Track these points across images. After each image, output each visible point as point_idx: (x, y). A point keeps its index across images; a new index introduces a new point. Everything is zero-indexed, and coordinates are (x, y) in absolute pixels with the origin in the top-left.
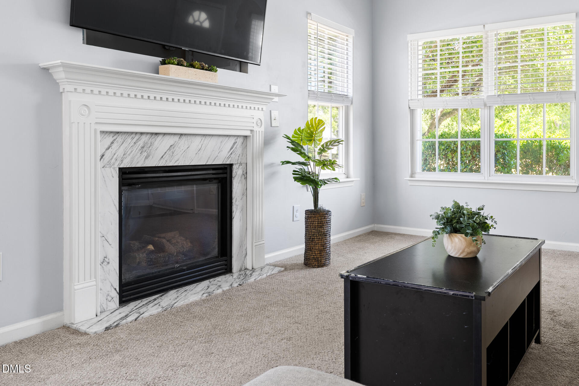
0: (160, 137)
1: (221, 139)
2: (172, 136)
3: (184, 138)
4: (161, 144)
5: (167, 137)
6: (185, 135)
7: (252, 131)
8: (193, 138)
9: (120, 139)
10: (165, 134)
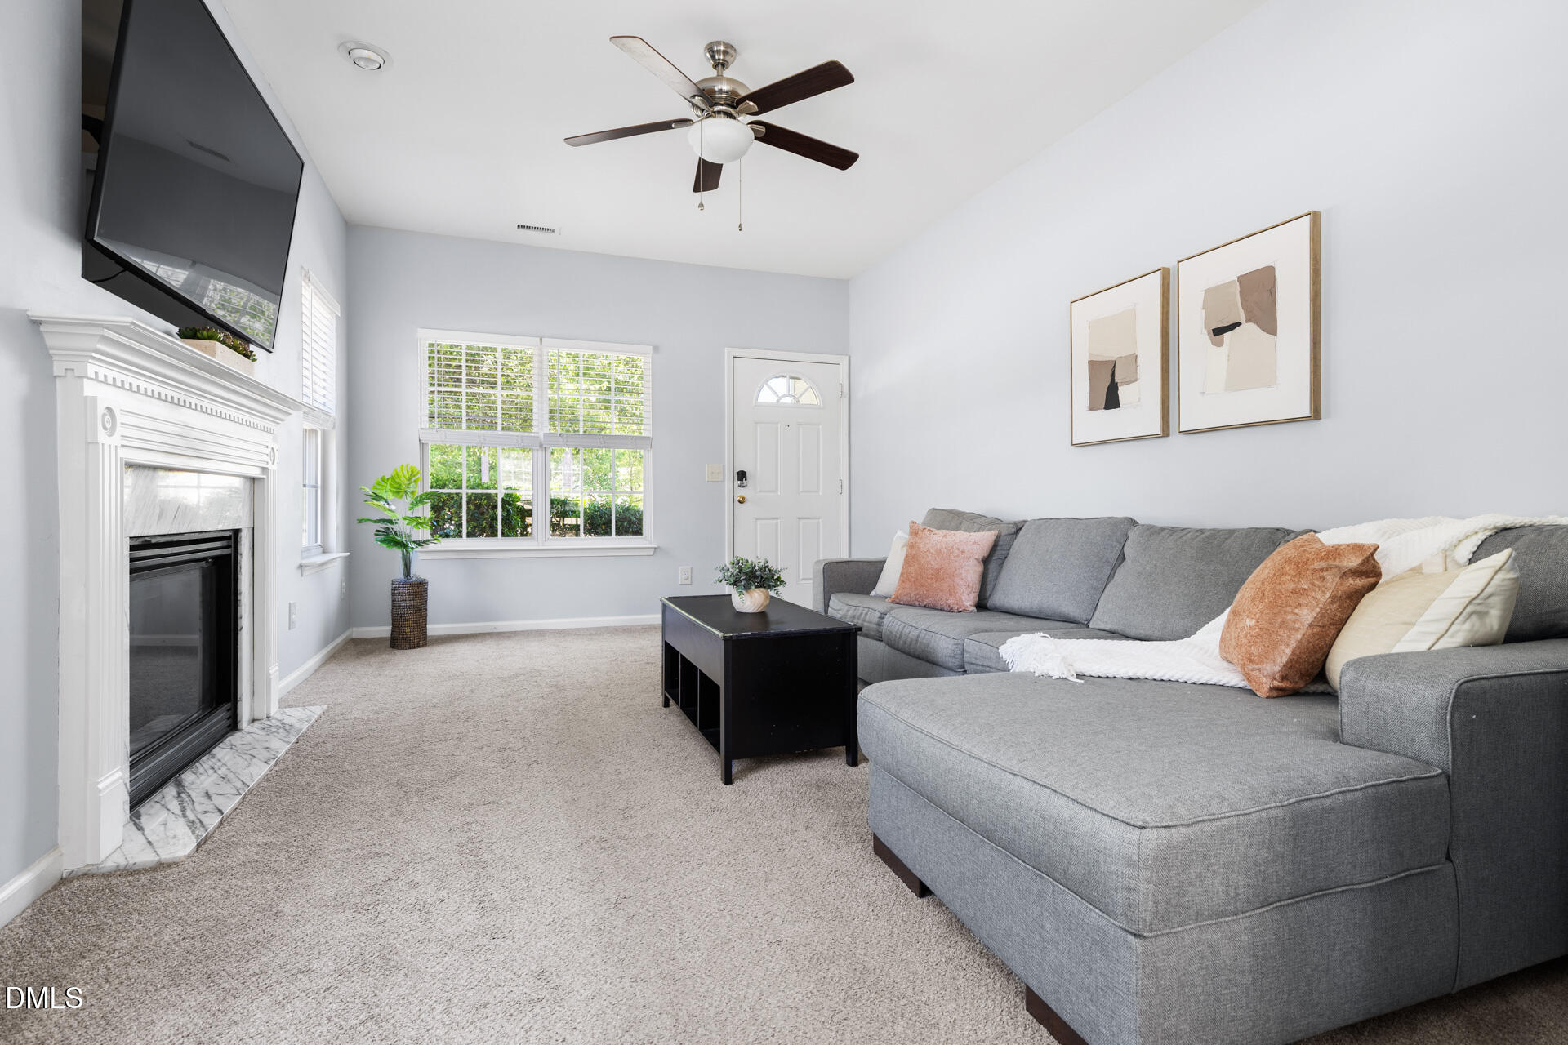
7: (264, 469)
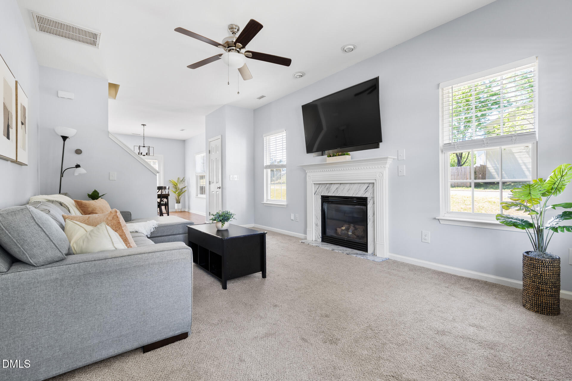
0: (333, 185)
1: (360, 185)
2: (337, 184)
3: (342, 185)
4: (334, 187)
5: (335, 185)
6: (342, 183)
8: (346, 185)
9: (320, 186)
10: (334, 183)
